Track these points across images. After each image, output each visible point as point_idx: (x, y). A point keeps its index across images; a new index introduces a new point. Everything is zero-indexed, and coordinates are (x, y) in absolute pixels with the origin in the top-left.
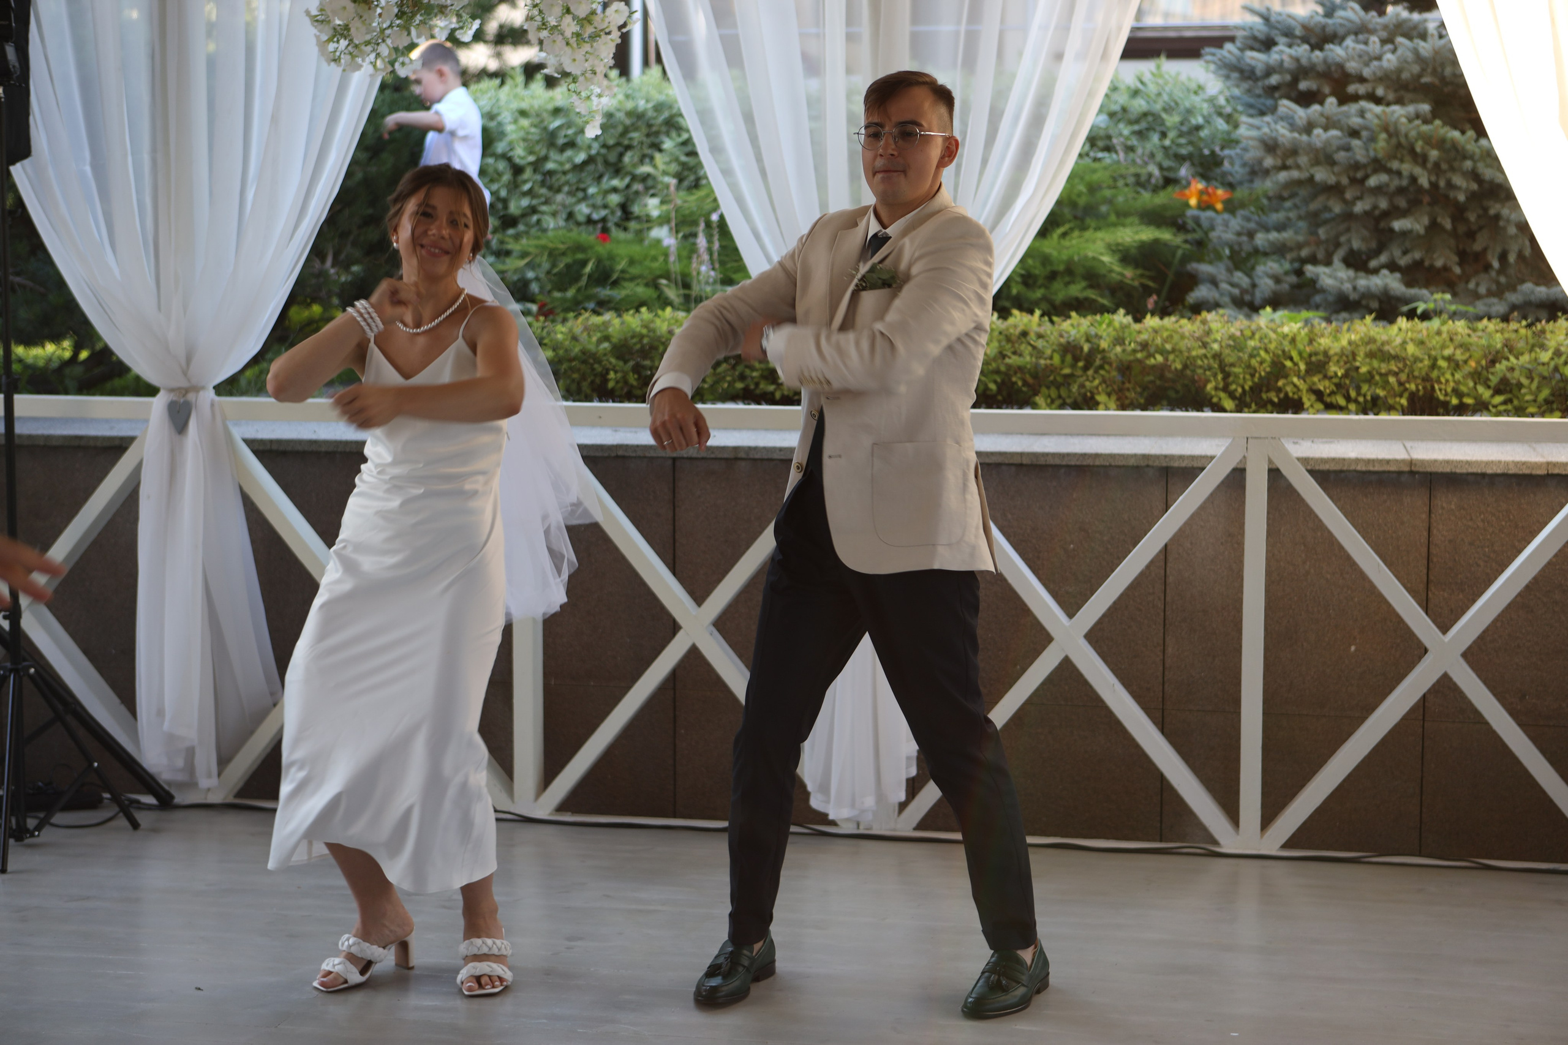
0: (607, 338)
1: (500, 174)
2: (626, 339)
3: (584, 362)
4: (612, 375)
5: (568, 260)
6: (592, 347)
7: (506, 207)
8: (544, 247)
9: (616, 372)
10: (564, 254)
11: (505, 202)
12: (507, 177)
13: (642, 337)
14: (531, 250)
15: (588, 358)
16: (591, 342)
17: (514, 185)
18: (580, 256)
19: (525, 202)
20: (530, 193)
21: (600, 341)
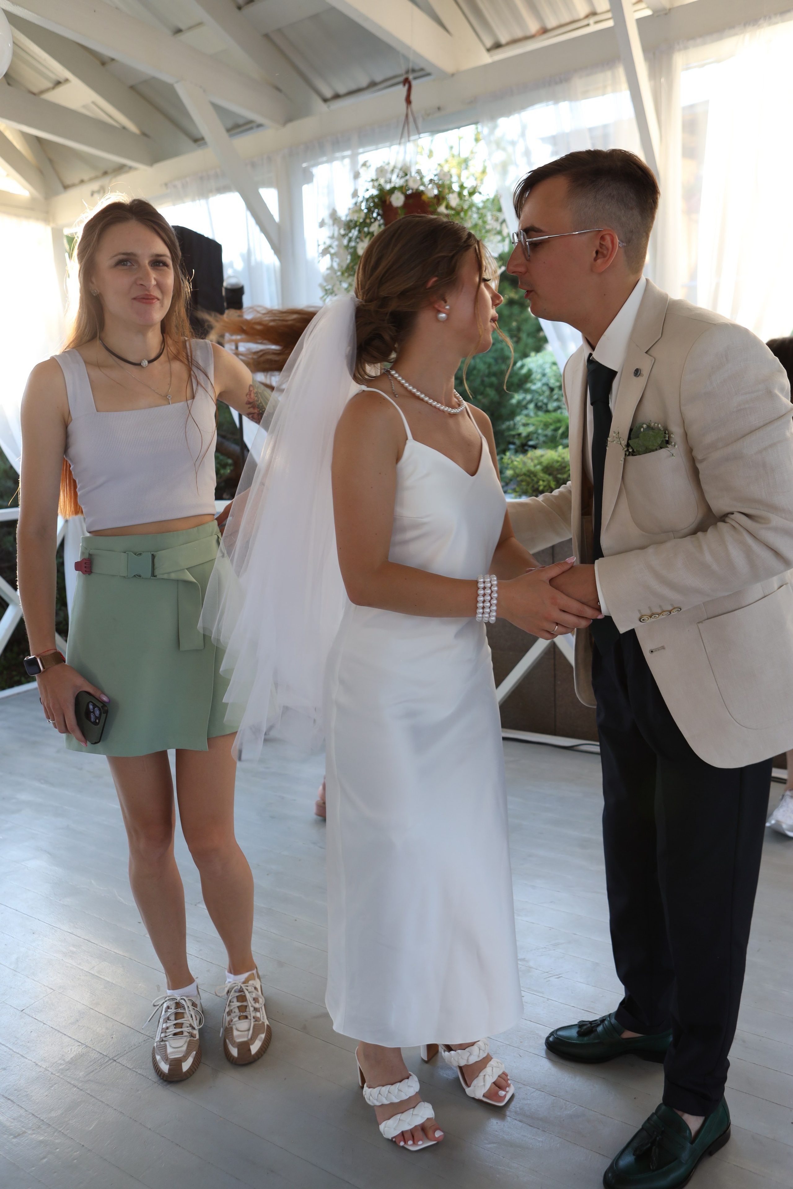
0: (540, 463)
1: (544, 392)
2: (553, 463)
3: (529, 476)
4: (541, 483)
5: (552, 427)
6: (532, 469)
7: (547, 407)
8: (541, 421)
9: (543, 481)
10: (551, 424)
11: (546, 404)
12: (547, 393)
13: (557, 462)
14: (536, 423)
15: (530, 474)
16: (531, 465)
17: (550, 397)
18: (558, 425)
19: (555, 404)
20: (558, 400)
21: (535, 466)
